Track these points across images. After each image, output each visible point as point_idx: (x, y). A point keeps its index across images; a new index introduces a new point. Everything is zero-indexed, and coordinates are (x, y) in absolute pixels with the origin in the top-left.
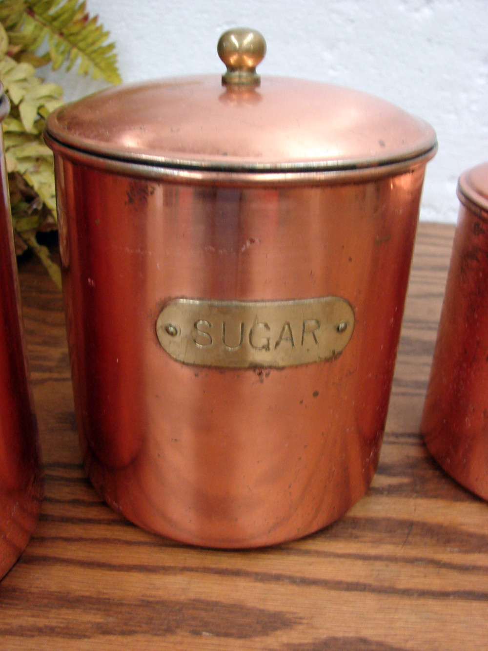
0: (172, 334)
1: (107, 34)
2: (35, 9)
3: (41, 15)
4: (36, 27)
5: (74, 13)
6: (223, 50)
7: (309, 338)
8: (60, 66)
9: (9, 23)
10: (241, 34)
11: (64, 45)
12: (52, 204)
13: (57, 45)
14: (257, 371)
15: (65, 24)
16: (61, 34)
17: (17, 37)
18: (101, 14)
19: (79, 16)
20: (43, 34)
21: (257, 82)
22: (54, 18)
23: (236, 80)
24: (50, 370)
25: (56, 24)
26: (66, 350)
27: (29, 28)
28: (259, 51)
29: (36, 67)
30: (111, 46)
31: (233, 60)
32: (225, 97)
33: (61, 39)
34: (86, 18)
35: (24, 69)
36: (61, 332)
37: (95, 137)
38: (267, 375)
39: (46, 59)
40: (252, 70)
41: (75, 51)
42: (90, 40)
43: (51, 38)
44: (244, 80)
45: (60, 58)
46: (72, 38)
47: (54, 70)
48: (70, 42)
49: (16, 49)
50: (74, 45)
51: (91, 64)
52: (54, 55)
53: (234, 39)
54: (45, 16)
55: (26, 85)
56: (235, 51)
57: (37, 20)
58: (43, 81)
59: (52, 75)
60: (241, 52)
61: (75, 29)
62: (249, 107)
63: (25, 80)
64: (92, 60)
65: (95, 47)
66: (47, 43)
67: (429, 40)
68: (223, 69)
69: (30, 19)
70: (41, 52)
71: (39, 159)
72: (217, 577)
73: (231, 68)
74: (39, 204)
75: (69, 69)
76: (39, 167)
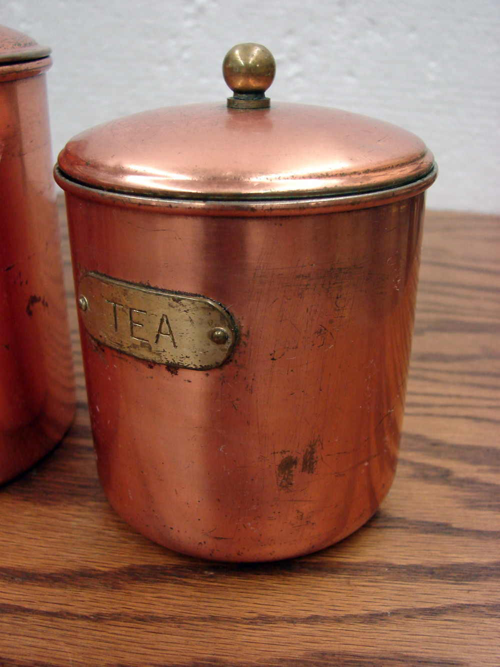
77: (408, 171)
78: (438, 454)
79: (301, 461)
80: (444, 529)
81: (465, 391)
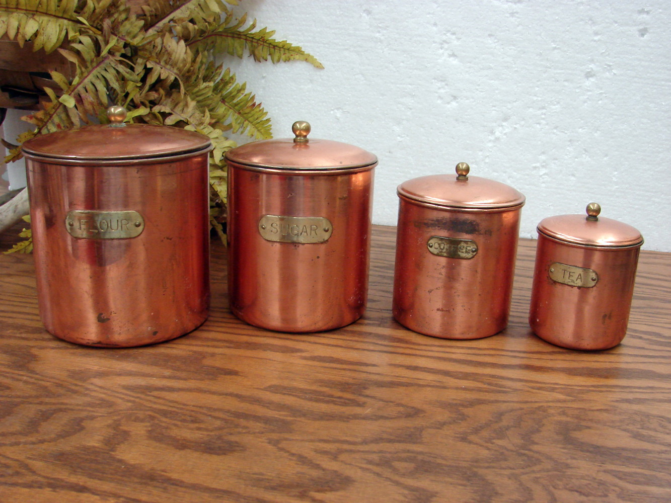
0: (263, 228)
1: (266, 113)
2: (226, 100)
3: (229, 103)
4: (225, 109)
5: (247, 102)
6: (294, 130)
7: (313, 232)
8: (237, 131)
9: (211, 107)
10: (301, 123)
11: (241, 119)
12: (225, 201)
13: (236, 119)
14: (294, 245)
15: (242, 107)
16: (239, 113)
17: (214, 115)
18: (263, 102)
19: (250, 104)
20: (229, 113)
21: (307, 141)
22: (236, 105)
23: (299, 140)
24: (217, 279)
25: (237, 107)
26: (226, 273)
27: (221, 110)
28: (308, 129)
29: (223, 131)
30: (268, 120)
31: (297, 133)
32: (294, 147)
33: (239, 116)
34: (254, 105)
35: (217, 132)
36: (225, 267)
37: (242, 158)
38: (298, 247)
39: (230, 127)
40: (305, 136)
41: (246, 122)
42: (256, 117)
43: (234, 115)
44: (301, 141)
45: (238, 126)
46: (245, 116)
47: (233, 133)
48: (244, 117)
49: (213, 121)
50: (246, 119)
51: (256, 130)
52: (234, 124)
53: (298, 125)
54: (230, 103)
55: (217, 140)
56: (298, 130)
57: (226, 105)
58: (227, 139)
59: (233, 136)
60: (301, 130)
61: (247, 111)
62: (304, 150)
63: (217, 138)
64: (257, 128)
65: (259, 121)
66: (231, 118)
67: (457, 120)
68: (294, 136)
69: (223, 105)
70: (227, 123)
71: (220, 178)
72: (278, 339)
73: (297, 136)
74: (219, 200)
75: (242, 133)
76: (221, 182)
77: (638, 241)
78: (636, 333)
79: (608, 316)
80: (643, 348)
81: (643, 317)
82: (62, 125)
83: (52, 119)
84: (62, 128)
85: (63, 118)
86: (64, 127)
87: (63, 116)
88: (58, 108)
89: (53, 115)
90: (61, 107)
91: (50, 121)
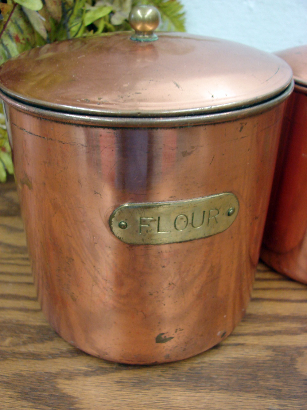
1: (182, 6)
42: (173, 11)
46: (164, 9)
61: (166, 4)
65: (175, 14)
82: (21, 37)
83: (6, 29)
84: (22, 41)
85: (21, 26)
86: (23, 39)
87: (21, 22)
88: (12, 12)
89: (7, 22)
90: (16, 10)
91: (4, 32)
